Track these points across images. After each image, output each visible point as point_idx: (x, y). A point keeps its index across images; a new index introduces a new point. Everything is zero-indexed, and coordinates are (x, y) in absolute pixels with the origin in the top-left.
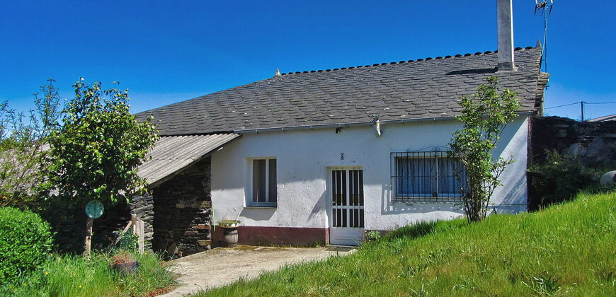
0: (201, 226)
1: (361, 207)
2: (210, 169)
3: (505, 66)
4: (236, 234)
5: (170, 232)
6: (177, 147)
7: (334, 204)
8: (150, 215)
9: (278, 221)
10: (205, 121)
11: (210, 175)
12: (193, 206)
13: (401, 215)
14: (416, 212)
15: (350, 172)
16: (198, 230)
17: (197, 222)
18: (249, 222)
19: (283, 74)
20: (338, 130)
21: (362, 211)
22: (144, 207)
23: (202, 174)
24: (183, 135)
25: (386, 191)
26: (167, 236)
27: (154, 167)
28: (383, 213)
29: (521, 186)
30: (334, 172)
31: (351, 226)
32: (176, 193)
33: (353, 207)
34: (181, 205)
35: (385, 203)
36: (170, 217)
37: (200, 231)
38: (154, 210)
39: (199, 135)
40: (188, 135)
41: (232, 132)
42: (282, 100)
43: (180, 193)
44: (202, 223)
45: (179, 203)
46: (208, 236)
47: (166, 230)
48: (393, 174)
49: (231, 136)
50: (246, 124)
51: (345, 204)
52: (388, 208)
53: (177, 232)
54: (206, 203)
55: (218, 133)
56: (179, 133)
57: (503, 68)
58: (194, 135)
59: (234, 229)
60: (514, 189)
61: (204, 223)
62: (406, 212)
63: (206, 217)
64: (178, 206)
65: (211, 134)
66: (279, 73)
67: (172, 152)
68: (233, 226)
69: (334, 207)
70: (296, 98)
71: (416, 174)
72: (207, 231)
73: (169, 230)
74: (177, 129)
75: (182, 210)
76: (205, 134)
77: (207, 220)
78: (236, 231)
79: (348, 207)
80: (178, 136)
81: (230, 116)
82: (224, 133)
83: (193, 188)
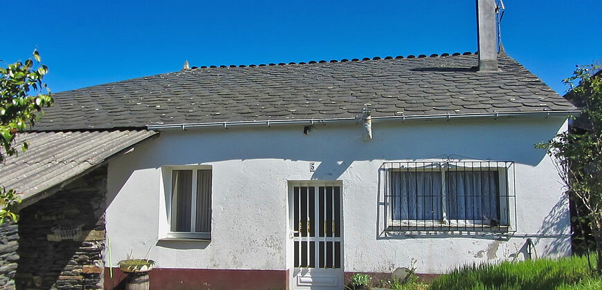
0: (88, 268)
1: (338, 239)
2: (106, 182)
3: (488, 64)
4: (147, 281)
5: (35, 278)
6: (60, 146)
7: (296, 235)
8: (12, 261)
9: (212, 260)
10: (96, 114)
11: (106, 192)
12: (76, 238)
15: (321, 189)
16: (82, 274)
17: (81, 262)
19: (193, 68)
20: (307, 129)
21: (338, 245)
23: (93, 189)
24: (65, 131)
26: (29, 284)
27: (22, 174)
30: (296, 189)
31: (321, 265)
32: (48, 218)
33: (325, 239)
34: (55, 237)
36: (36, 255)
37: (85, 275)
38: (18, 251)
39: (91, 131)
40: (74, 131)
41: (145, 128)
42: (206, 93)
43: (54, 218)
44: (89, 263)
45: (52, 233)
46: (98, 284)
47: (29, 275)
48: (387, 192)
49: (143, 135)
50: (164, 119)
51: (312, 234)
53: (47, 279)
54: (98, 233)
55: (122, 129)
56: (58, 128)
58: (82, 131)
59: (145, 273)
61: (93, 263)
63: (95, 255)
64: (50, 237)
65: (111, 130)
66: (188, 66)
67: (51, 152)
68: (144, 268)
69: (297, 239)
70: (226, 91)
71: (421, 194)
72: (97, 276)
73: (35, 274)
74: (53, 122)
75: (56, 245)
76: (101, 130)
77: (98, 258)
78: (147, 277)
79: (317, 239)
80: (56, 131)
81: (135, 109)
82: (131, 129)
83: (76, 211)
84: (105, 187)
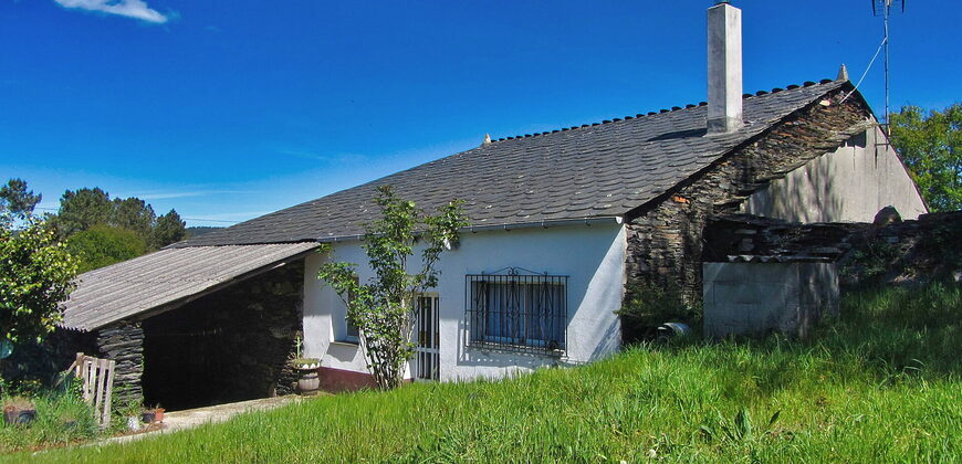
1: (438, 352)
3: (716, 124)
4: (316, 377)
7: (419, 345)
9: (359, 364)
12: (289, 336)
13: (477, 367)
14: (493, 364)
16: (292, 368)
18: (334, 363)
21: (437, 357)
22: (123, 343)
25: (462, 331)
28: (459, 363)
29: (612, 336)
35: (461, 349)
37: (294, 370)
38: (145, 346)
47: (267, 367)
48: (469, 308)
51: (429, 346)
52: (464, 356)
53: (276, 370)
54: (299, 333)
57: (714, 128)
59: (313, 371)
60: (604, 341)
62: (482, 364)
68: (313, 366)
69: (419, 349)
71: (491, 310)
73: (270, 366)
78: (316, 374)
79: (432, 351)
83: (288, 313)
84: (303, 292)
